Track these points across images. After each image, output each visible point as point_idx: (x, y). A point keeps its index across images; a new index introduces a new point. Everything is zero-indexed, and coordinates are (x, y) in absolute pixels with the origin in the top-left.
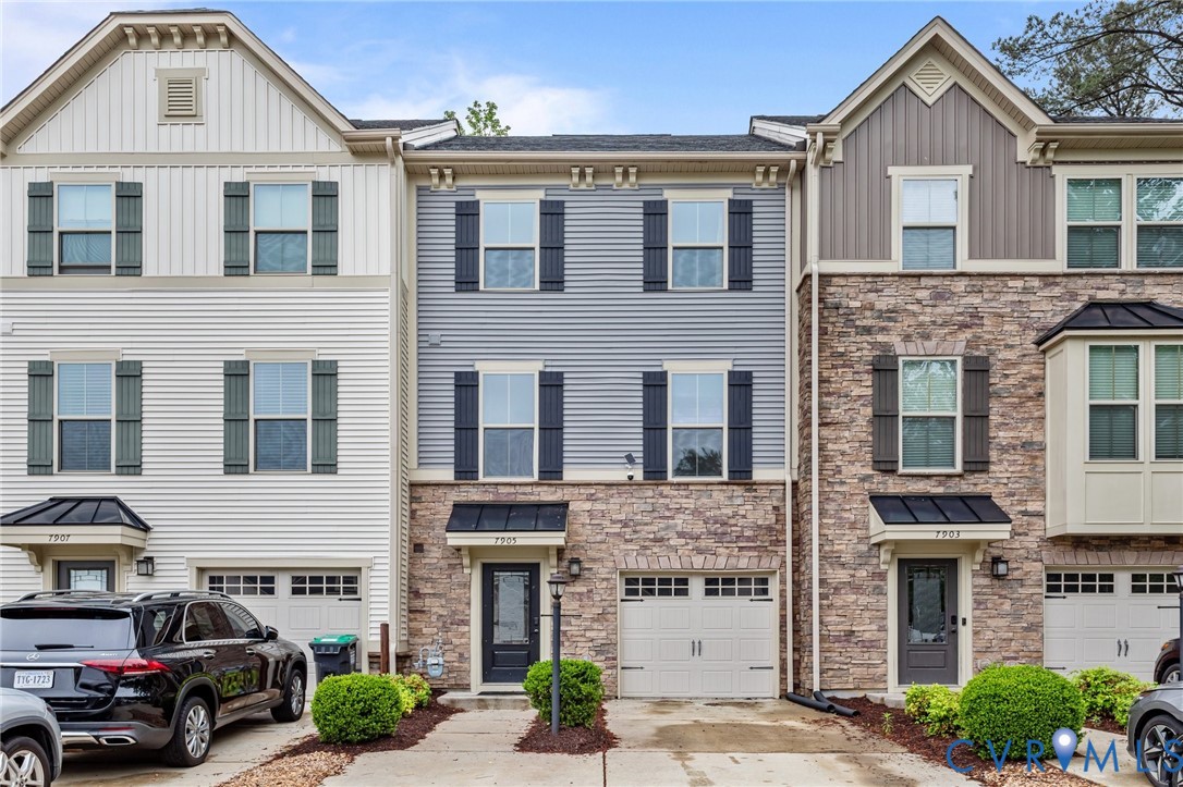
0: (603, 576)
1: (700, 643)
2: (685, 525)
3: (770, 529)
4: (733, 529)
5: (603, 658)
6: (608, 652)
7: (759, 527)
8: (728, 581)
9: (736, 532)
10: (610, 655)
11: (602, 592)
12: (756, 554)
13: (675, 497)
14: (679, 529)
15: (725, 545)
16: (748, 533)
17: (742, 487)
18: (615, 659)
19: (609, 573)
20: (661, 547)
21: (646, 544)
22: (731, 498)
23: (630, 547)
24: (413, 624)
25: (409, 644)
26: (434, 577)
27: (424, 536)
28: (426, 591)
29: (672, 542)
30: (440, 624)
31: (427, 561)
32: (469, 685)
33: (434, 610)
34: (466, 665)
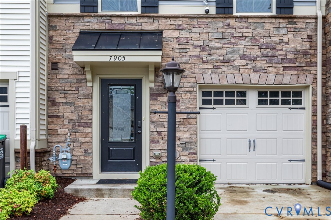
0: (187, 89)
1: (254, 141)
2: (245, 50)
3: (305, 53)
4: (280, 52)
5: (187, 153)
6: (191, 149)
7: (298, 51)
8: (274, 94)
9: (282, 55)
10: (192, 151)
11: (186, 101)
12: (296, 72)
13: (238, 27)
14: (241, 52)
15: (274, 65)
16: (290, 56)
17: (286, 20)
18: (195, 154)
19: (191, 87)
20: (228, 66)
21: (218, 64)
22: (278, 28)
23: (206, 67)
24: (51, 126)
25: (48, 142)
26: (66, 89)
27: (58, 57)
28: (60, 100)
29: (236, 63)
30: (71, 127)
31: (61, 76)
32: (91, 174)
33: (66, 115)
34: (89, 159)
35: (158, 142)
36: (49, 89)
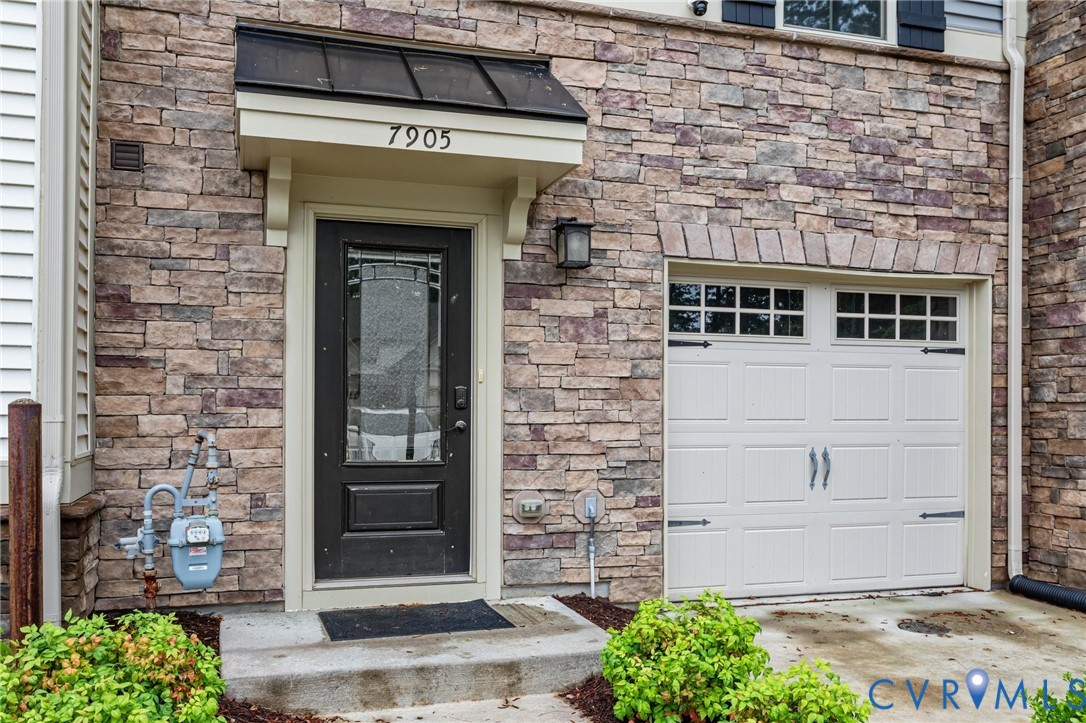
0: (632, 274)
1: (825, 456)
2: (811, 150)
3: (976, 177)
4: (910, 169)
5: (630, 499)
6: (643, 485)
7: (957, 169)
8: (882, 303)
9: (914, 178)
10: (646, 492)
11: (629, 316)
12: (950, 236)
13: (791, 76)
14: (800, 159)
15: (894, 209)
16: (936, 184)
17: (925, 69)
18: (656, 502)
19: (646, 266)
20: (760, 203)
21: (728, 193)
22: (902, 91)
23: (694, 199)
24: (110, 403)
25: (96, 468)
26: (176, 250)
27: (143, 118)
28: (151, 295)
29: (785, 193)
30: (194, 404)
31: (154, 199)
32: (280, 592)
33: (176, 357)
34: (269, 532)
35: (530, 463)
36: (103, 249)
